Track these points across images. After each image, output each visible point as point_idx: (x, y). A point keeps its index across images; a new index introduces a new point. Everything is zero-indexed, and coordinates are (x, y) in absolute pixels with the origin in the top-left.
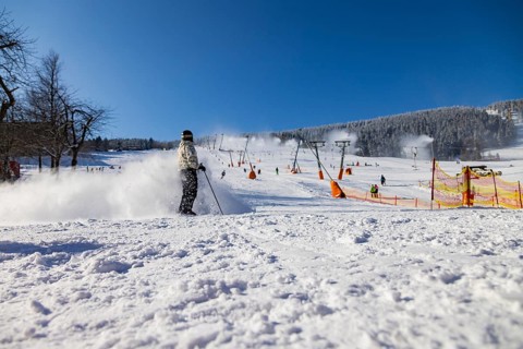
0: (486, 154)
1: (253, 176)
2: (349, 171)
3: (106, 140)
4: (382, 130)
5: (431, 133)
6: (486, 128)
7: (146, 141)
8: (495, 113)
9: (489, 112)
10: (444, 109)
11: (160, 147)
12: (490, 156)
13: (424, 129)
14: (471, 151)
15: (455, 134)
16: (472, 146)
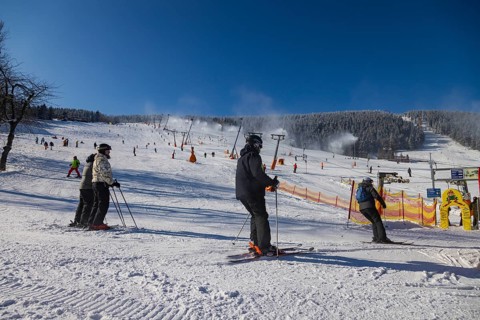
0: (399, 154)
1: (193, 159)
2: (282, 161)
3: (51, 109)
4: (314, 125)
5: (356, 131)
6: (400, 132)
7: (92, 113)
8: (409, 120)
9: (404, 118)
10: (368, 111)
11: (106, 120)
12: (402, 156)
13: (349, 127)
14: (387, 151)
15: (375, 134)
16: (387, 147)
